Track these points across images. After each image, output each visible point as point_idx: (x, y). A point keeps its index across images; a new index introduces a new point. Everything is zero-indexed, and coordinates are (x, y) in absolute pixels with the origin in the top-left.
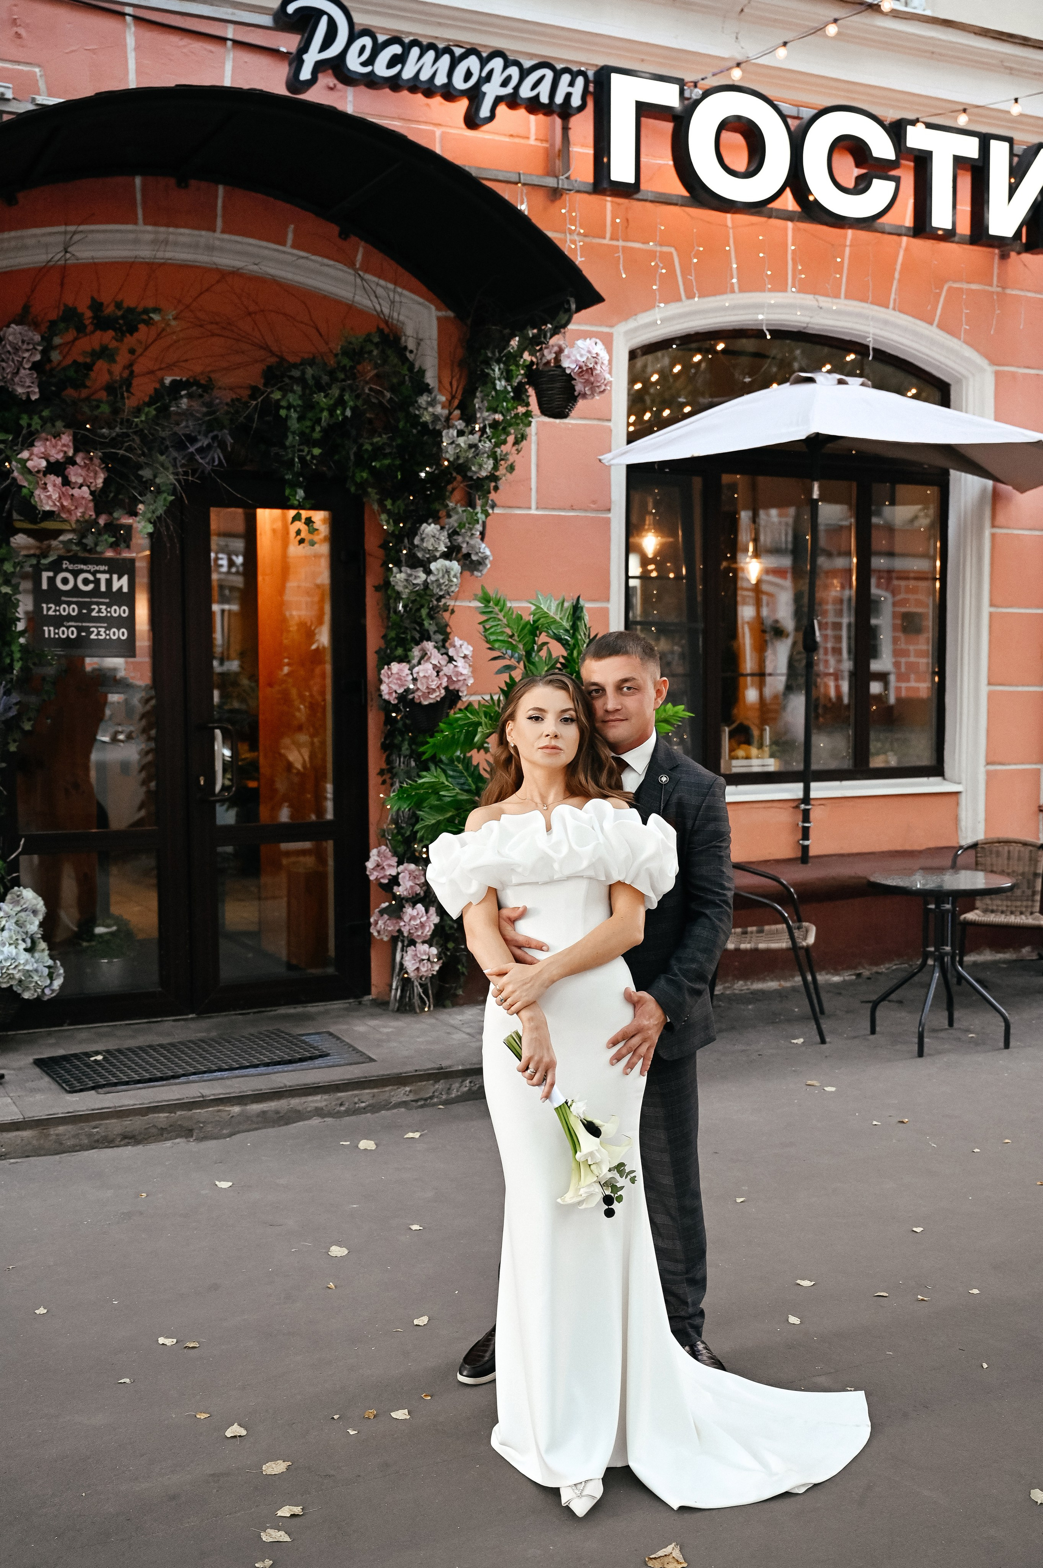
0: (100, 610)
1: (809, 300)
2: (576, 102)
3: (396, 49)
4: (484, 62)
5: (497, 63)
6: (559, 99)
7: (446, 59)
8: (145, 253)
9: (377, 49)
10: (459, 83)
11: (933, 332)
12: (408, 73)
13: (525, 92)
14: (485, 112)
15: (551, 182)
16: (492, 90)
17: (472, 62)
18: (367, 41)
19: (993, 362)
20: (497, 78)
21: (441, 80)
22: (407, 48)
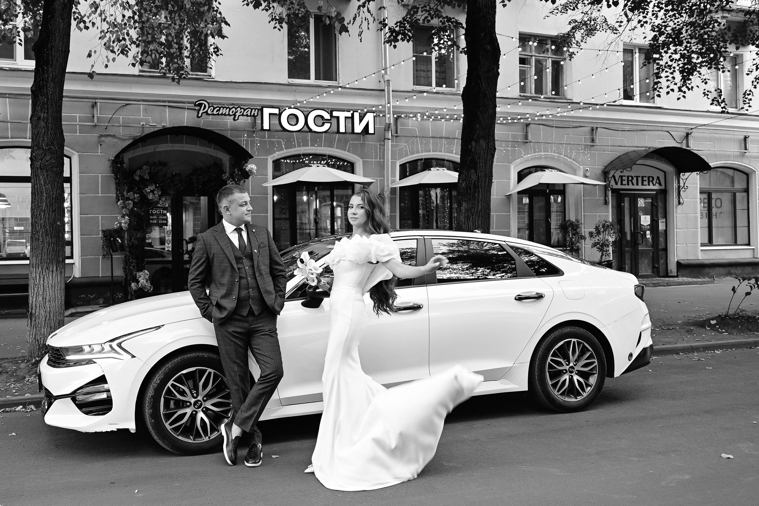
0: (161, 217)
1: (314, 148)
2: (256, 114)
3: (218, 108)
4: (236, 109)
5: (239, 109)
6: (252, 114)
7: (228, 109)
8: (170, 149)
9: (214, 108)
10: (231, 113)
11: (346, 153)
12: (220, 113)
13: (245, 114)
14: (236, 118)
15: (252, 130)
16: (238, 114)
17: (234, 109)
18: (212, 108)
19: (362, 158)
20: (239, 112)
21: (227, 113)
22: (220, 108)
